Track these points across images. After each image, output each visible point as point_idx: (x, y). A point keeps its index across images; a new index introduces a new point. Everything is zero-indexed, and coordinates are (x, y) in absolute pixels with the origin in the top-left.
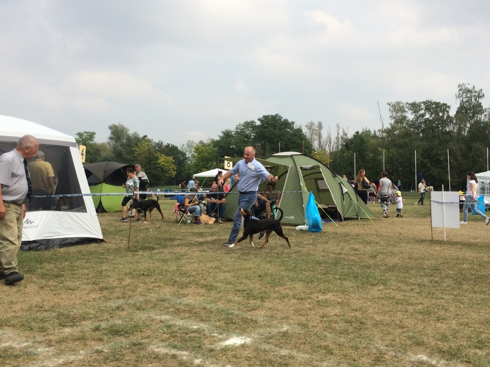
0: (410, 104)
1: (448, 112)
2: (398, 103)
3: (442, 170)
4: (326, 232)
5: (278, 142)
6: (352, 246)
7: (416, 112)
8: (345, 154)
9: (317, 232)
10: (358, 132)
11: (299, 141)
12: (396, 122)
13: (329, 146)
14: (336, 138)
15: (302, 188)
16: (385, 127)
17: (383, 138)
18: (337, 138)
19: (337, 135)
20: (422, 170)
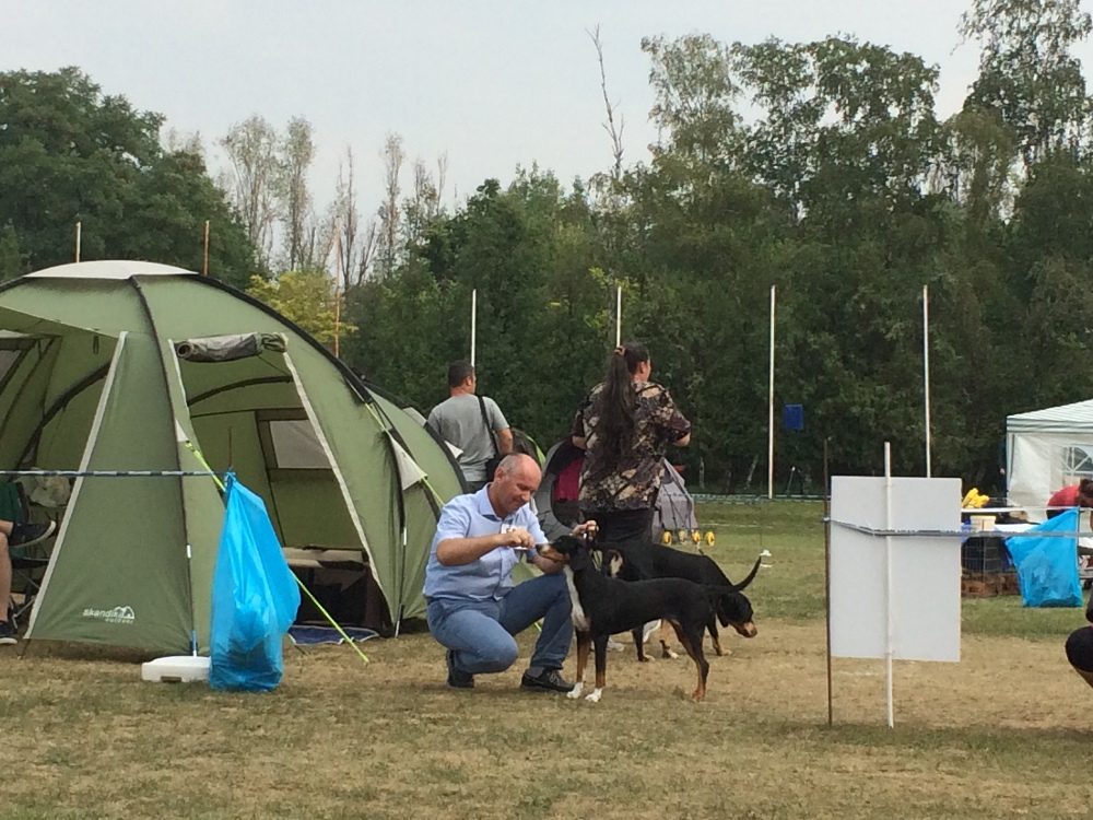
0: (749, 53)
1: (928, 99)
2: (695, 44)
3: (896, 387)
4: (302, 691)
5: (70, 220)
6: (431, 755)
7: (778, 92)
8: (423, 296)
9: (256, 689)
10: (491, 186)
11: (185, 219)
12: (685, 140)
13: (346, 253)
14: (381, 212)
15: (182, 459)
16: (629, 164)
17: (616, 221)
18: (388, 213)
19: (387, 199)
20: (801, 388)
